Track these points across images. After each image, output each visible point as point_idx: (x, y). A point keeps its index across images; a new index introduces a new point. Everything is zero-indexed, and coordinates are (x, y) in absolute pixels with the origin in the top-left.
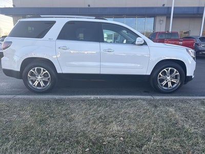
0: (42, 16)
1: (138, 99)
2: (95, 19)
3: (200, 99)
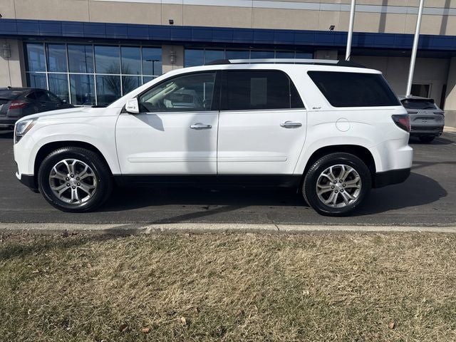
1: (246, 231)
3: (375, 233)
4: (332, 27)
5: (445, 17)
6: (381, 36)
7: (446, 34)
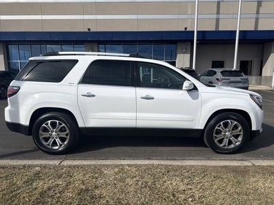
0: (60, 53)
2: (129, 56)
4: (186, 28)
5: (257, 19)
6: (217, 32)
7: (259, 30)
